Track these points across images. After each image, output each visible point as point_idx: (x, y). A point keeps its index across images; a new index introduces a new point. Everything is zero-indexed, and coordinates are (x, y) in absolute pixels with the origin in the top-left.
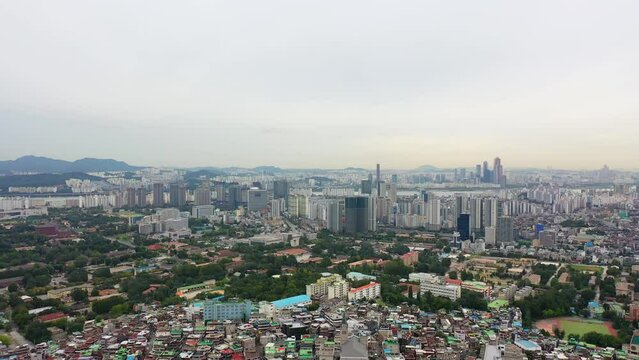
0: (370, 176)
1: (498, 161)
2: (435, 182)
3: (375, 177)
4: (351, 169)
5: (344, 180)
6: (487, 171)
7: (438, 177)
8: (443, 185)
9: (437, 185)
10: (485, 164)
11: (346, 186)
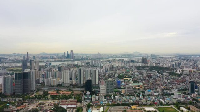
0: (24, 57)
1: (72, 51)
2: (50, 59)
3: (26, 57)
4: (15, 54)
5: (12, 58)
6: (68, 55)
7: (51, 57)
8: (53, 60)
9: (51, 60)
10: (67, 52)
11: (13, 62)
